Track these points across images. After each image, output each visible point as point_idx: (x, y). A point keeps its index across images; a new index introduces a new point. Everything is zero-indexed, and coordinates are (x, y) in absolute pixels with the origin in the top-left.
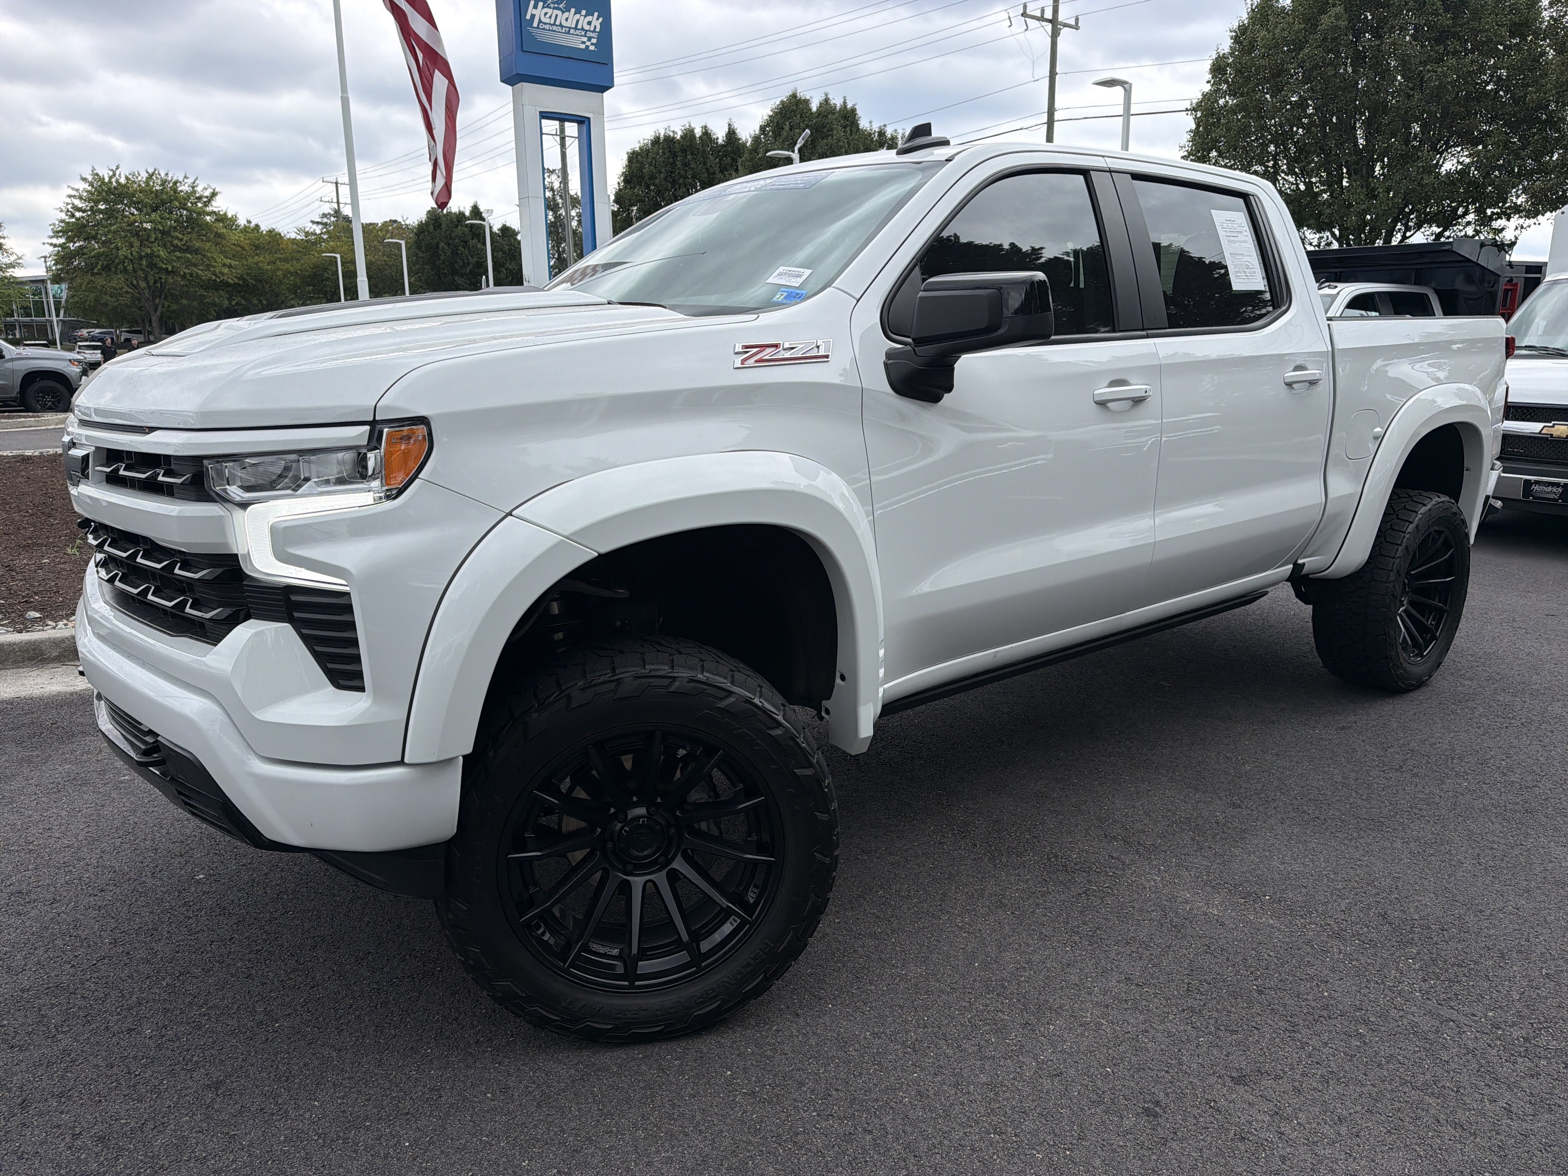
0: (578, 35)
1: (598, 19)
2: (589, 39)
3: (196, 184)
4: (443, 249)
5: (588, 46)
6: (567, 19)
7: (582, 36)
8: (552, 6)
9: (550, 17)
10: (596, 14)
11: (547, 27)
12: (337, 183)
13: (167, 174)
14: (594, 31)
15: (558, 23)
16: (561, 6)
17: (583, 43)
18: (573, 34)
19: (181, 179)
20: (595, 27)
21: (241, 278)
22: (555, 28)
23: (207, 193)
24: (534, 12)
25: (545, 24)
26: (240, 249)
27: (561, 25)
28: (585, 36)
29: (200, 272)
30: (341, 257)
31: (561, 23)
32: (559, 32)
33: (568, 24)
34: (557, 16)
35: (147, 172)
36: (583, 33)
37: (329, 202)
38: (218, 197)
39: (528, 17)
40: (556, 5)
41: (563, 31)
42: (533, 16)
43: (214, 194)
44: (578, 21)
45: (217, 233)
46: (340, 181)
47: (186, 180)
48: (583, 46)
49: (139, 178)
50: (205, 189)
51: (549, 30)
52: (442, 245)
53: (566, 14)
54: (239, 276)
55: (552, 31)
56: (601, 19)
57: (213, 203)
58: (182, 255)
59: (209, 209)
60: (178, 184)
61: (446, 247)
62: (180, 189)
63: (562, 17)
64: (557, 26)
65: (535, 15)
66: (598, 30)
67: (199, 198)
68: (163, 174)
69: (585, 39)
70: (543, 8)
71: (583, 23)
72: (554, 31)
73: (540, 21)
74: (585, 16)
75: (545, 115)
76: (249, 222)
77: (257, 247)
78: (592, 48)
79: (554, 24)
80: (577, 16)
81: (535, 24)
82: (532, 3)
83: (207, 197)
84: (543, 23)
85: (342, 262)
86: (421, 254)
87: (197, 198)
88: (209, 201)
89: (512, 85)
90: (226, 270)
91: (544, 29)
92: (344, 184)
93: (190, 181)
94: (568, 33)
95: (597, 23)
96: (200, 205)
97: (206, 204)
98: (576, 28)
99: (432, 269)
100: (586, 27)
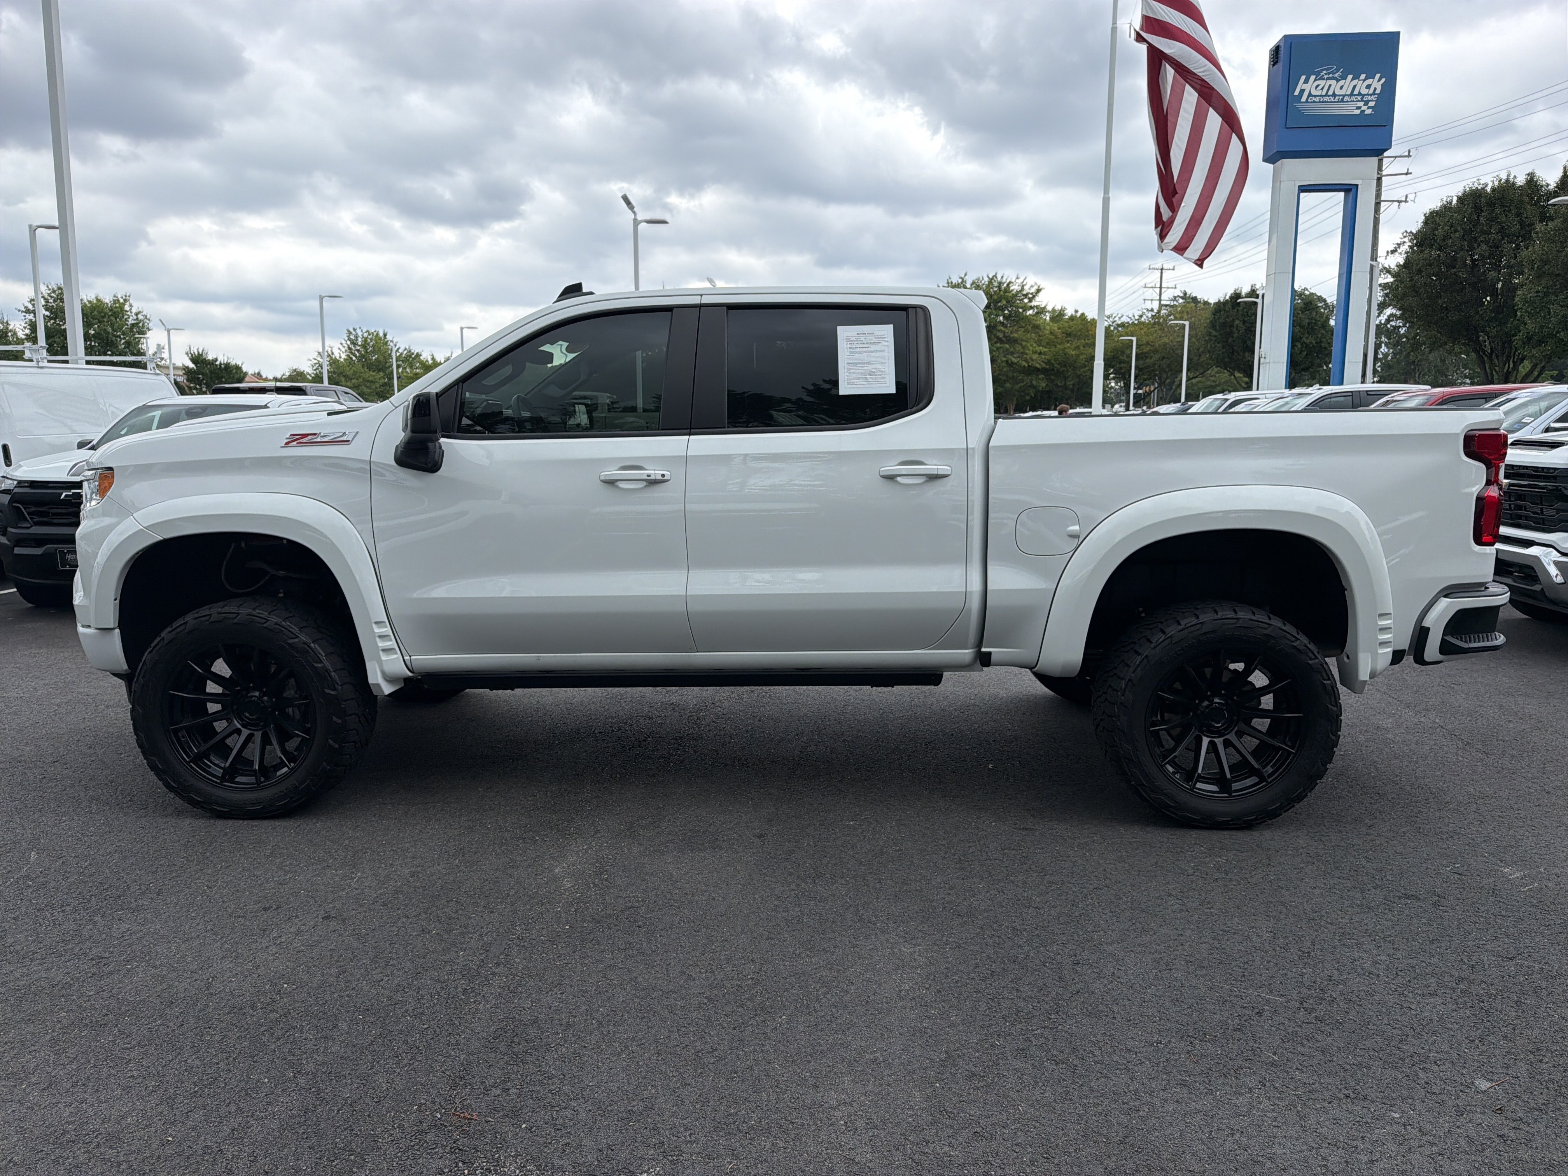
0: (1353, 101)
1: (1379, 81)
2: (1366, 103)
3: (1024, 283)
4: (1237, 326)
5: (1364, 111)
6: (1341, 88)
7: (1359, 101)
8: (1326, 77)
9: (1322, 89)
10: (1378, 76)
11: (1317, 99)
12: (1162, 269)
13: (1002, 277)
14: (1374, 94)
15: (1330, 93)
16: (1336, 75)
17: (1359, 108)
18: (1348, 101)
19: (1013, 280)
20: (1375, 89)
21: (1048, 362)
22: (1326, 99)
23: (1033, 290)
24: (1304, 86)
25: (1315, 96)
26: (1053, 337)
27: (1334, 95)
28: (1362, 100)
29: (1013, 359)
30: (1137, 340)
31: (1334, 92)
32: (1331, 102)
33: (1343, 92)
34: (1330, 86)
35: (988, 277)
36: (1359, 98)
37: (1152, 287)
38: (1041, 294)
39: (1297, 93)
40: (1331, 76)
41: (1336, 100)
42: (1302, 91)
43: (1038, 291)
44: (1355, 87)
45: (1034, 325)
46: (1165, 267)
47: (1017, 281)
48: (1358, 112)
49: (983, 282)
50: (1032, 286)
51: (1320, 102)
52: (1237, 322)
53: (1342, 83)
54: (1046, 361)
55: (1323, 102)
56: (1383, 80)
57: (1037, 298)
58: (1002, 345)
59: (1034, 303)
60: (1011, 285)
61: (1241, 325)
62: (1011, 288)
63: (1335, 87)
64: (1329, 96)
65: (1304, 90)
66: (1378, 91)
67: (1026, 296)
68: (999, 279)
69: (1361, 104)
70: (1315, 80)
71: (1361, 86)
72: (1325, 102)
73: (1310, 95)
74: (1364, 81)
75: (1303, 188)
76: (1076, 311)
77: (1069, 335)
78: (1368, 112)
79: (1326, 95)
80: (1355, 82)
81: (1304, 99)
82: (1303, 78)
83: (1032, 294)
84: (1313, 96)
85: (1137, 345)
86: (1214, 333)
87: (1024, 295)
88: (1034, 297)
89: (1273, 163)
90: (1035, 357)
91: (1314, 102)
92: (1169, 269)
93: (1019, 281)
94: (1342, 101)
95: (1377, 84)
96: (1026, 301)
97: (1030, 300)
98: (1352, 94)
99: (1223, 347)
100: (1364, 91)
